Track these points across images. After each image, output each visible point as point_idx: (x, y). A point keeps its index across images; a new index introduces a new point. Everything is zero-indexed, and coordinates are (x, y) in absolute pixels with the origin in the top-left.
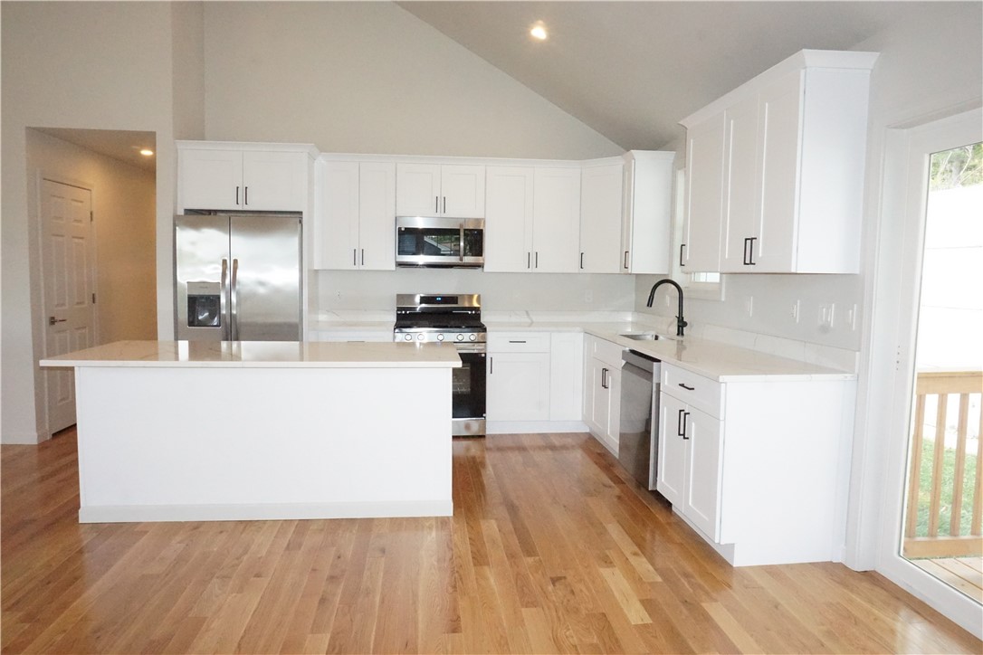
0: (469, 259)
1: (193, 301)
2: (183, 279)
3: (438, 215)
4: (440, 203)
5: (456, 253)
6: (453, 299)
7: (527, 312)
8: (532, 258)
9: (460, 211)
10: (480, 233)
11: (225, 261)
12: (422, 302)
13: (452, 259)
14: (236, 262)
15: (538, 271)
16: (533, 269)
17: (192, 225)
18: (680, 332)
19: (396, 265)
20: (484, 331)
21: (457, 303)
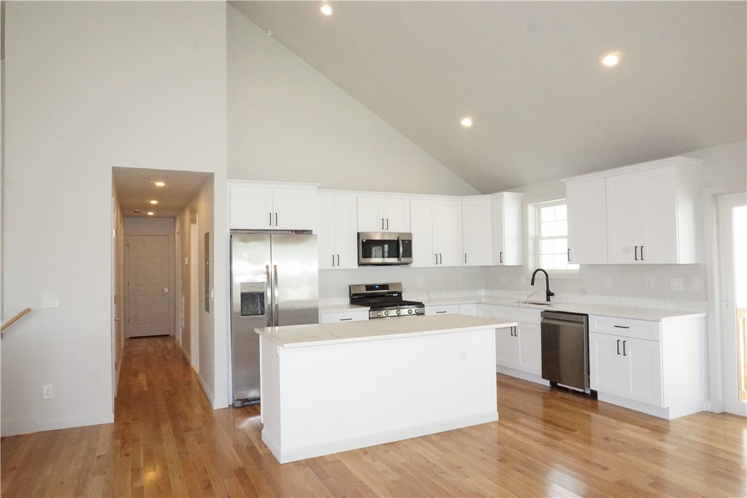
0: (403, 260)
1: (244, 296)
2: (237, 280)
3: (383, 231)
4: (386, 223)
5: (398, 256)
6: (385, 287)
7: (427, 293)
8: (438, 258)
9: (396, 229)
10: (410, 242)
11: (267, 267)
12: (367, 290)
13: (394, 260)
14: (275, 267)
15: (441, 265)
16: (439, 265)
17: (244, 240)
18: (548, 299)
19: (360, 264)
20: (423, 306)
21: (388, 289)
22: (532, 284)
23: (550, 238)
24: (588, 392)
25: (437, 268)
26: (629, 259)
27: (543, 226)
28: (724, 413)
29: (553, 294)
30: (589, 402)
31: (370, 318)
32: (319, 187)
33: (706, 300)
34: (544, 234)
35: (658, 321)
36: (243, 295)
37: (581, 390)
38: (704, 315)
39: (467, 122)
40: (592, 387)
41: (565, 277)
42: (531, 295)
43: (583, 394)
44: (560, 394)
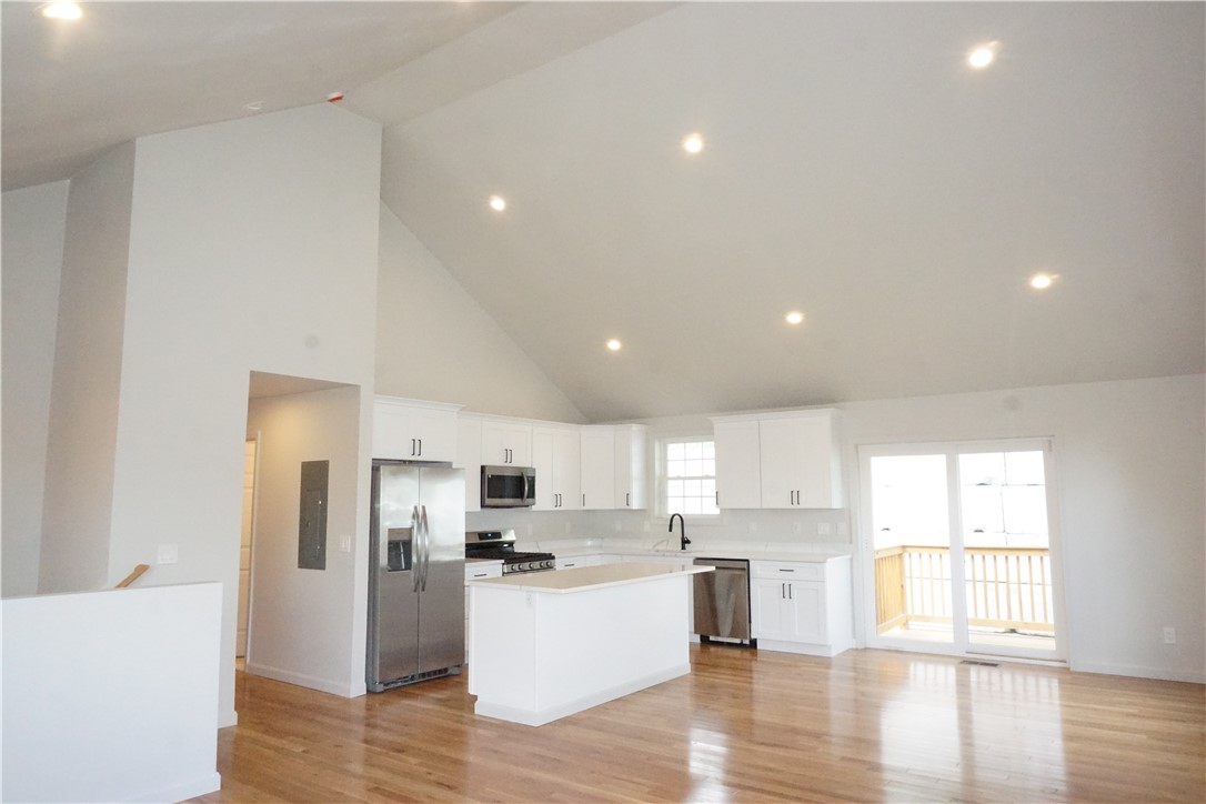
0: (526, 501)
1: (392, 545)
2: (386, 524)
3: (507, 465)
4: (510, 455)
5: (521, 496)
6: (498, 535)
7: (554, 542)
8: (558, 499)
9: (520, 461)
10: (533, 478)
11: (416, 508)
12: (481, 539)
13: (518, 501)
14: (424, 507)
15: (561, 508)
16: (558, 508)
17: (394, 474)
18: (683, 548)
19: (483, 506)
20: (553, 558)
21: (500, 537)
22: (670, 530)
23: (679, 478)
24: (747, 642)
25: (560, 511)
26: (785, 503)
27: (670, 465)
28: (866, 649)
29: (688, 542)
30: (747, 654)
31: (504, 573)
32: (462, 409)
33: (851, 542)
34: (670, 474)
35: (824, 562)
36: (390, 543)
37: (738, 641)
38: (849, 556)
39: (614, 345)
40: (753, 637)
41: (704, 522)
42: (658, 544)
43: (741, 646)
44: (713, 649)
